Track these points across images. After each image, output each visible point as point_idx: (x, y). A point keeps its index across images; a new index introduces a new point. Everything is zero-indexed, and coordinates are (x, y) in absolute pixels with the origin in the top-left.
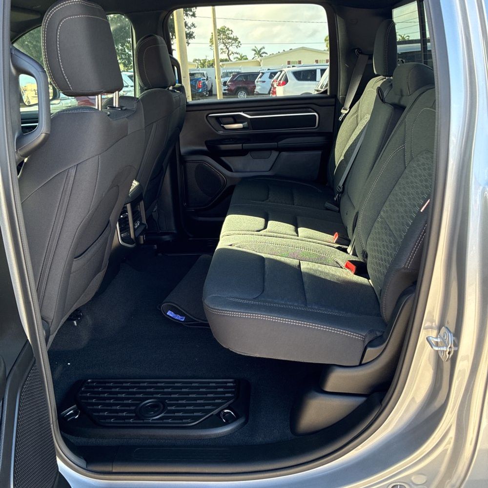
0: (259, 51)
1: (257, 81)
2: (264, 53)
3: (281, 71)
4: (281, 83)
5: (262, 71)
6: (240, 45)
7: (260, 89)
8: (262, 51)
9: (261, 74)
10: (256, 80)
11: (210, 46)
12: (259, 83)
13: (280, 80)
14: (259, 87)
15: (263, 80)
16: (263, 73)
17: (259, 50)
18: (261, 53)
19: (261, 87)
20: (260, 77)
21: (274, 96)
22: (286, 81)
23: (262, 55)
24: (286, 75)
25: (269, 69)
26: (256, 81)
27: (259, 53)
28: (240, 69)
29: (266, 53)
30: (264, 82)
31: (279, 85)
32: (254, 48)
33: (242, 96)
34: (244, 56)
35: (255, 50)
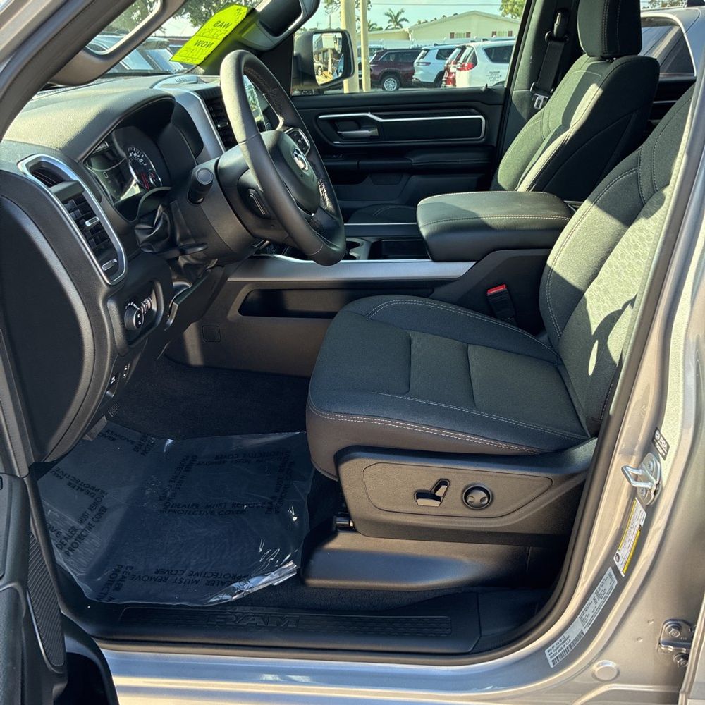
0: (396, 17)
1: (418, 63)
2: (404, 20)
3: (463, 48)
4: (466, 65)
5: (426, 48)
6: (369, 7)
7: (421, 75)
8: (401, 17)
9: (423, 52)
10: (417, 61)
11: (326, 7)
12: (421, 66)
13: (464, 61)
14: (421, 72)
15: (427, 61)
16: (428, 50)
17: (396, 14)
18: (398, 20)
19: (423, 72)
20: (423, 57)
21: (450, 86)
22: (474, 62)
23: (401, 23)
24: (474, 53)
25: (435, 45)
26: (415, 62)
27: (396, 19)
28: (381, 43)
29: (406, 20)
30: (428, 64)
31: (462, 68)
32: (389, 12)
33: (391, 86)
34: (372, 25)
35: (390, 16)
